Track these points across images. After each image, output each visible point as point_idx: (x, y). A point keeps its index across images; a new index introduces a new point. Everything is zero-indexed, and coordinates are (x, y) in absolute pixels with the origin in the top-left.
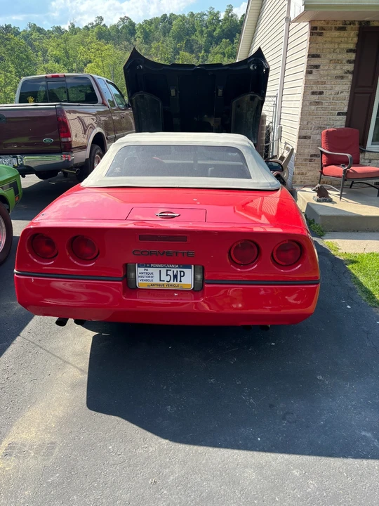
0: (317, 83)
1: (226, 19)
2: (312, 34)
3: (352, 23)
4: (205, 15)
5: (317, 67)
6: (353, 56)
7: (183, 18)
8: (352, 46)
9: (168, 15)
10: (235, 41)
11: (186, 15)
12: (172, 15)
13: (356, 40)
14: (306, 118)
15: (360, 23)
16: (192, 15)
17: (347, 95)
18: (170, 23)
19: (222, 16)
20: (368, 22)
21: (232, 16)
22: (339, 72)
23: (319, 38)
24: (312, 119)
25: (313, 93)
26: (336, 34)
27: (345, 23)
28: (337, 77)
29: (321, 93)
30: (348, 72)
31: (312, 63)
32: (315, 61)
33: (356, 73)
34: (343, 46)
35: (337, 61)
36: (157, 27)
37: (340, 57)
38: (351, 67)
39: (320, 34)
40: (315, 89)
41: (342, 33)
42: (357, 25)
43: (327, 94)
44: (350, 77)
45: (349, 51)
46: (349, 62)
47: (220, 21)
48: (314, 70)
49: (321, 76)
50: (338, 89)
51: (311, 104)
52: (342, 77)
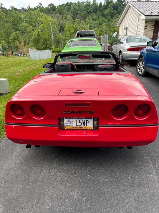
0: (146, 32)
1: (94, 4)
2: (146, 22)
3: (154, 20)
5: (146, 29)
6: (154, 27)
8: (153, 25)
9: (69, 3)
11: (77, 3)
13: (154, 23)
15: (155, 20)
16: (79, 3)
17: (152, 34)
18: (70, 6)
19: (91, 3)
20: (157, 20)
21: (96, 3)
22: (151, 30)
23: (147, 23)
26: (150, 22)
27: (152, 20)
28: (150, 31)
29: (147, 34)
30: (152, 30)
32: (146, 28)
34: (152, 25)
35: (151, 28)
36: (64, 8)
37: (151, 27)
38: (153, 29)
39: (147, 22)
40: (146, 33)
41: (152, 22)
42: (155, 21)
43: (148, 34)
44: (153, 31)
45: (153, 26)
46: (153, 28)
47: (91, 5)
48: (146, 30)
49: (147, 31)
50: (150, 33)
52: (151, 31)
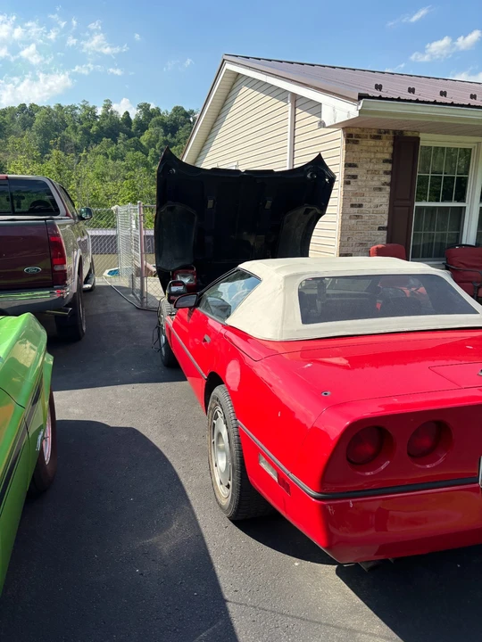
0: (356, 194)
1: (105, 116)
2: (347, 142)
3: (387, 132)
4: (77, 108)
5: (355, 177)
6: (389, 167)
7: (49, 110)
8: (388, 156)
9: (28, 106)
10: (119, 141)
11: (52, 107)
12: (32, 105)
13: (391, 150)
14: (346, 234)
15: (395, 132)
16: (60, 107)
17: (385, 208)
18: (32, 115)
19: (99, 112)
20: (402, 132)
21: (112, 112)
22: (377, 184)
23: (355, 146)
24: (353, 235)
25: (352, 206)
26: (372, 142)
27: (379, 131)
28: (375, 189)
29: (360, 206)
30: (385, 184)
31: (349, 173)
32: (353, 171)
33: (393, 185)
34: (379, 156)
35: (375, 172)
36: (13, 119)
37: (377, 167)
38: (387, 179)
39: (356, 142)
40: (354, 201)
41: (378, 142)
42: (391, 135)
43: (366, 206)
44: (388, 189)
45: (385, 161)
46: (386, 173)
47: (97, 117)
48: (352, 181)
49: (360, 187)
50: (377, 201)
51: (350, 217)
52: (380, 189)
